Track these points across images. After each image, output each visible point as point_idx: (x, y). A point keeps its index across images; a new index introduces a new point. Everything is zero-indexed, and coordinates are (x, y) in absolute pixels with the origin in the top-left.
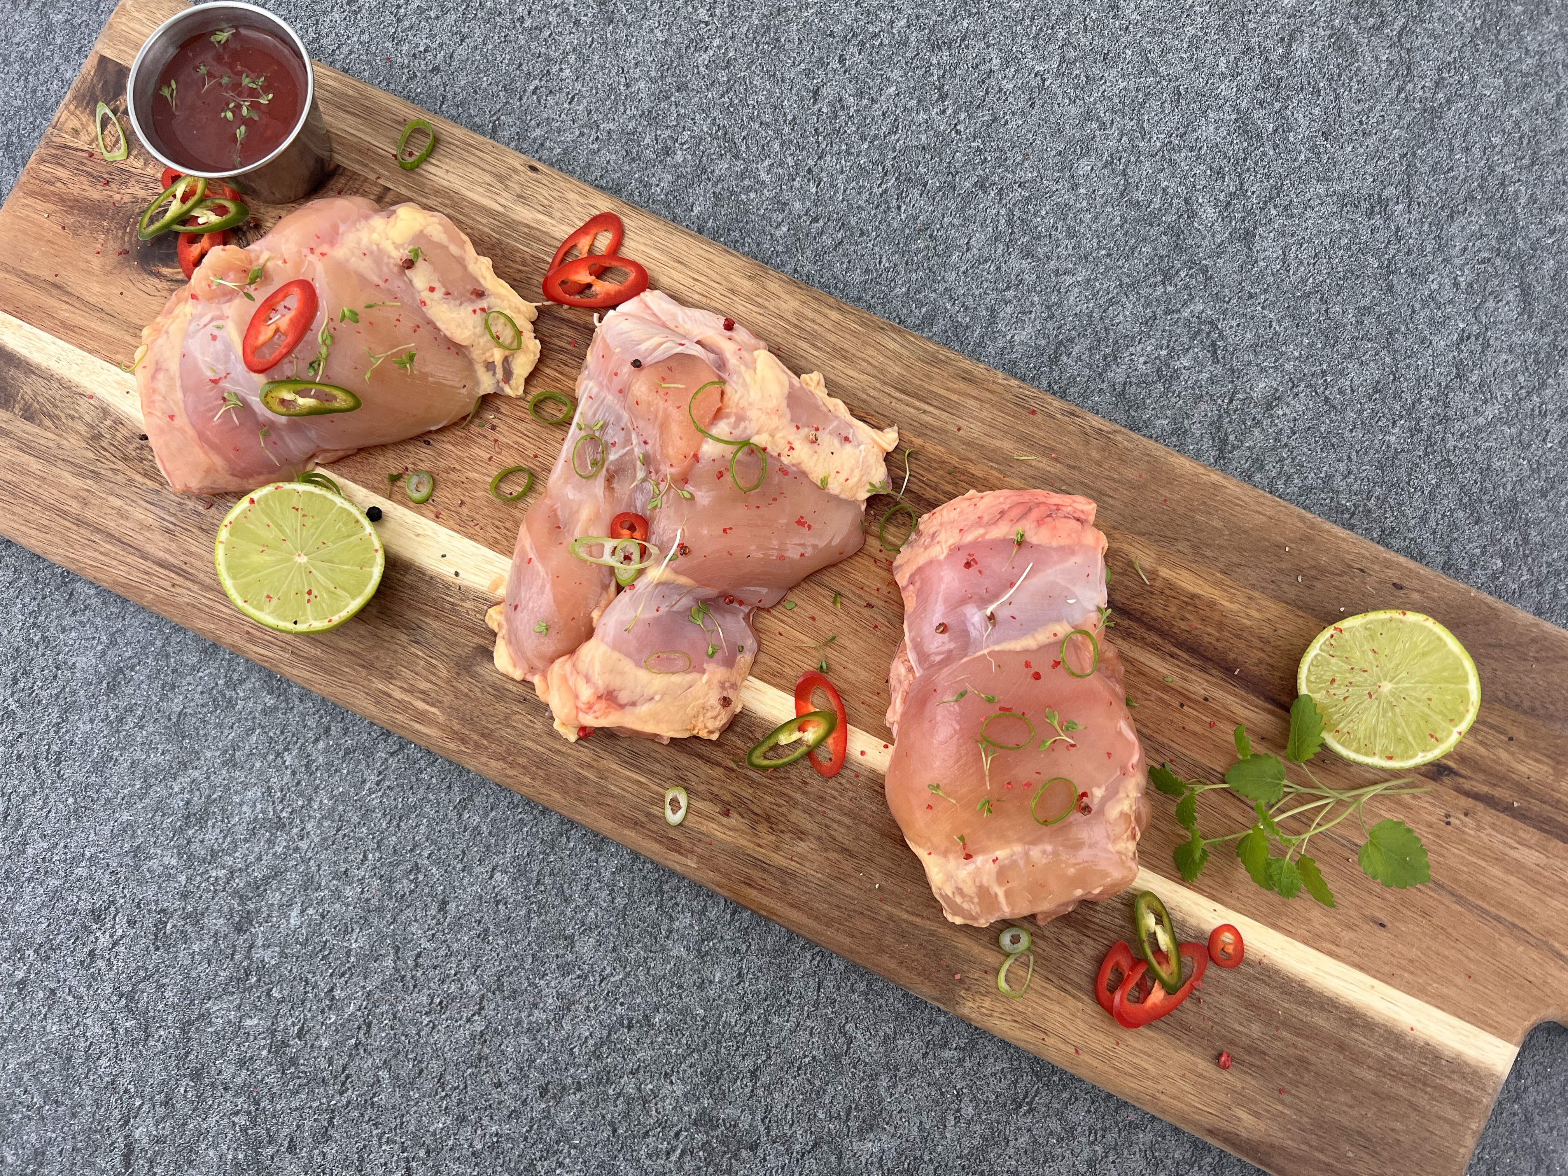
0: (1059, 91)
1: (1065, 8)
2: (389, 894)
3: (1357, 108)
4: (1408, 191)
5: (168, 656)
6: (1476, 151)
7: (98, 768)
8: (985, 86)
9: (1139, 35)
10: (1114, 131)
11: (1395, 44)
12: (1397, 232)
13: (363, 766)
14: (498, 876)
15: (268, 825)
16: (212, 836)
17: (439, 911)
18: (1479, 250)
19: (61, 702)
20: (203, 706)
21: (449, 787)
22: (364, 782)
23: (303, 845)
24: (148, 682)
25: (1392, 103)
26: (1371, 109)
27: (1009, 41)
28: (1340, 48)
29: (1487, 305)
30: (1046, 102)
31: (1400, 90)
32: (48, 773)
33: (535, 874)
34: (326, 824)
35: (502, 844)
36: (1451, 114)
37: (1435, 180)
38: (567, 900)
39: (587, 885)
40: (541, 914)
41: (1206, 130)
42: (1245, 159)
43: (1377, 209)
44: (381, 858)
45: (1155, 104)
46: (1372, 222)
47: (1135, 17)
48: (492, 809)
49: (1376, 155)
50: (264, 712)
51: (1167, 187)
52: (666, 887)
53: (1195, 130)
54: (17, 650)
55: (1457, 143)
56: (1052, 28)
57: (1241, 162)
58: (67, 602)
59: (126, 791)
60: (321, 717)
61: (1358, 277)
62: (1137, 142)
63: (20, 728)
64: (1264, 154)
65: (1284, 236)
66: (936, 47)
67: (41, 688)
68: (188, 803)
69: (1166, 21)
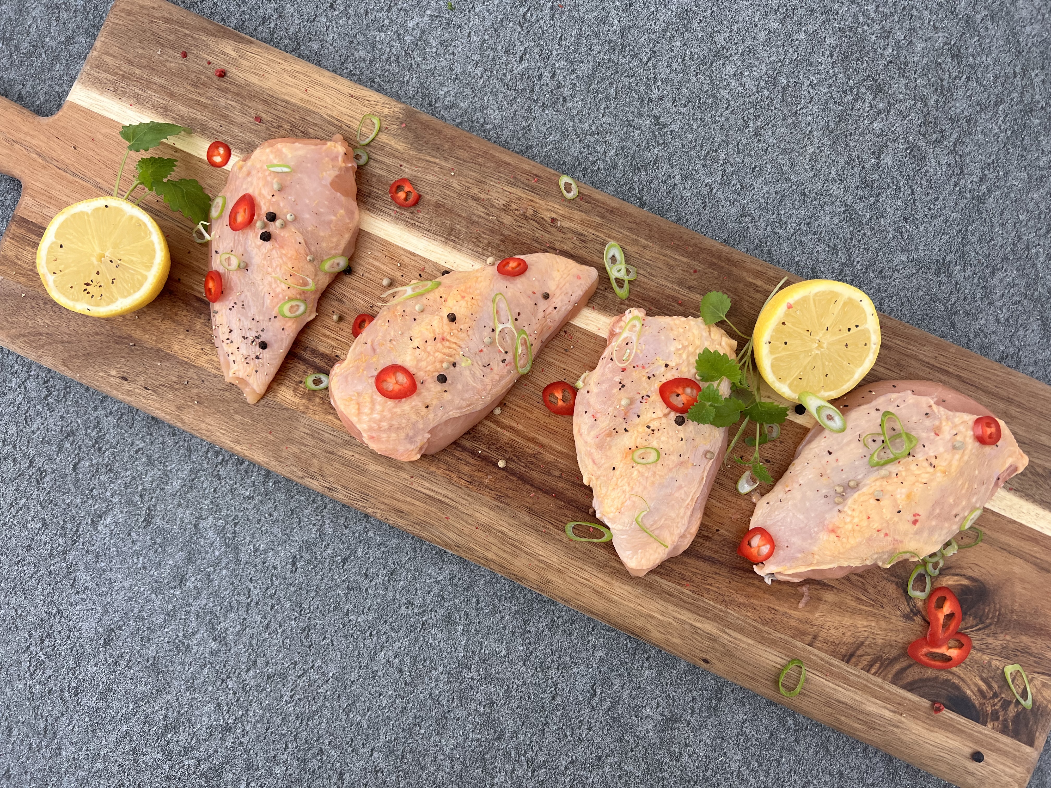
0: (722, 196)
1: (724, 137)
2: (305, 770)
3: (927, 199)
4: (963, 257)
5: (143, 619)
6: (1009, 226)
7: (103, 696)
8: (671, 196)
9: (776, 154)
10: (762, 224)
11: (953, 151)
12: (956, 285)
13: (280, 686)
14: (375, 754)
15: (220, 728)
16: (183, 737)
17: (339, 779)
18: (1013, 295)
19: (74, 653)
20: (170, 651)
21: (339, 697)
22: (282, 696)
23: (245, 740)
24: (131, 637)
25: (950, 194)
26: (936, 199)
27: (686, 162)
28: (914, 157)
29: (1019, 333)
30: (713, 205)
31: (956, 184)
32: (70, 701)
33: (400, 752)
34: (259, 726)
35: (376, 733)
36: (991, 200)
37: (981, 248)
38: (423, 768)
39: (435, 758)
40: (406, 778)
41: (825, 220)
42: (852, 239)
43: (942, 270)
44: (297, 746)
45: (789, 203)
46: (939, 279)
47: (772, 141)
48: (368, 711)
49: (941, 232)
50: (212, 653)
51: (799, 261)
52: (487, 757)
53: (817, 220)
54: (42, 620)
55: (995, 220)
56: (716, 152)
57: (849, 241)
58: (72, 585)
59: (123, 711)
60: (250, 655)
61: (931, 317)
62: (777, 230)
63: (49, 672)
64: (864, 234)
65: (879, 292)
66: (636, 169)
67: (60, 644)
68: (165, 717)
69: (793, 143)
